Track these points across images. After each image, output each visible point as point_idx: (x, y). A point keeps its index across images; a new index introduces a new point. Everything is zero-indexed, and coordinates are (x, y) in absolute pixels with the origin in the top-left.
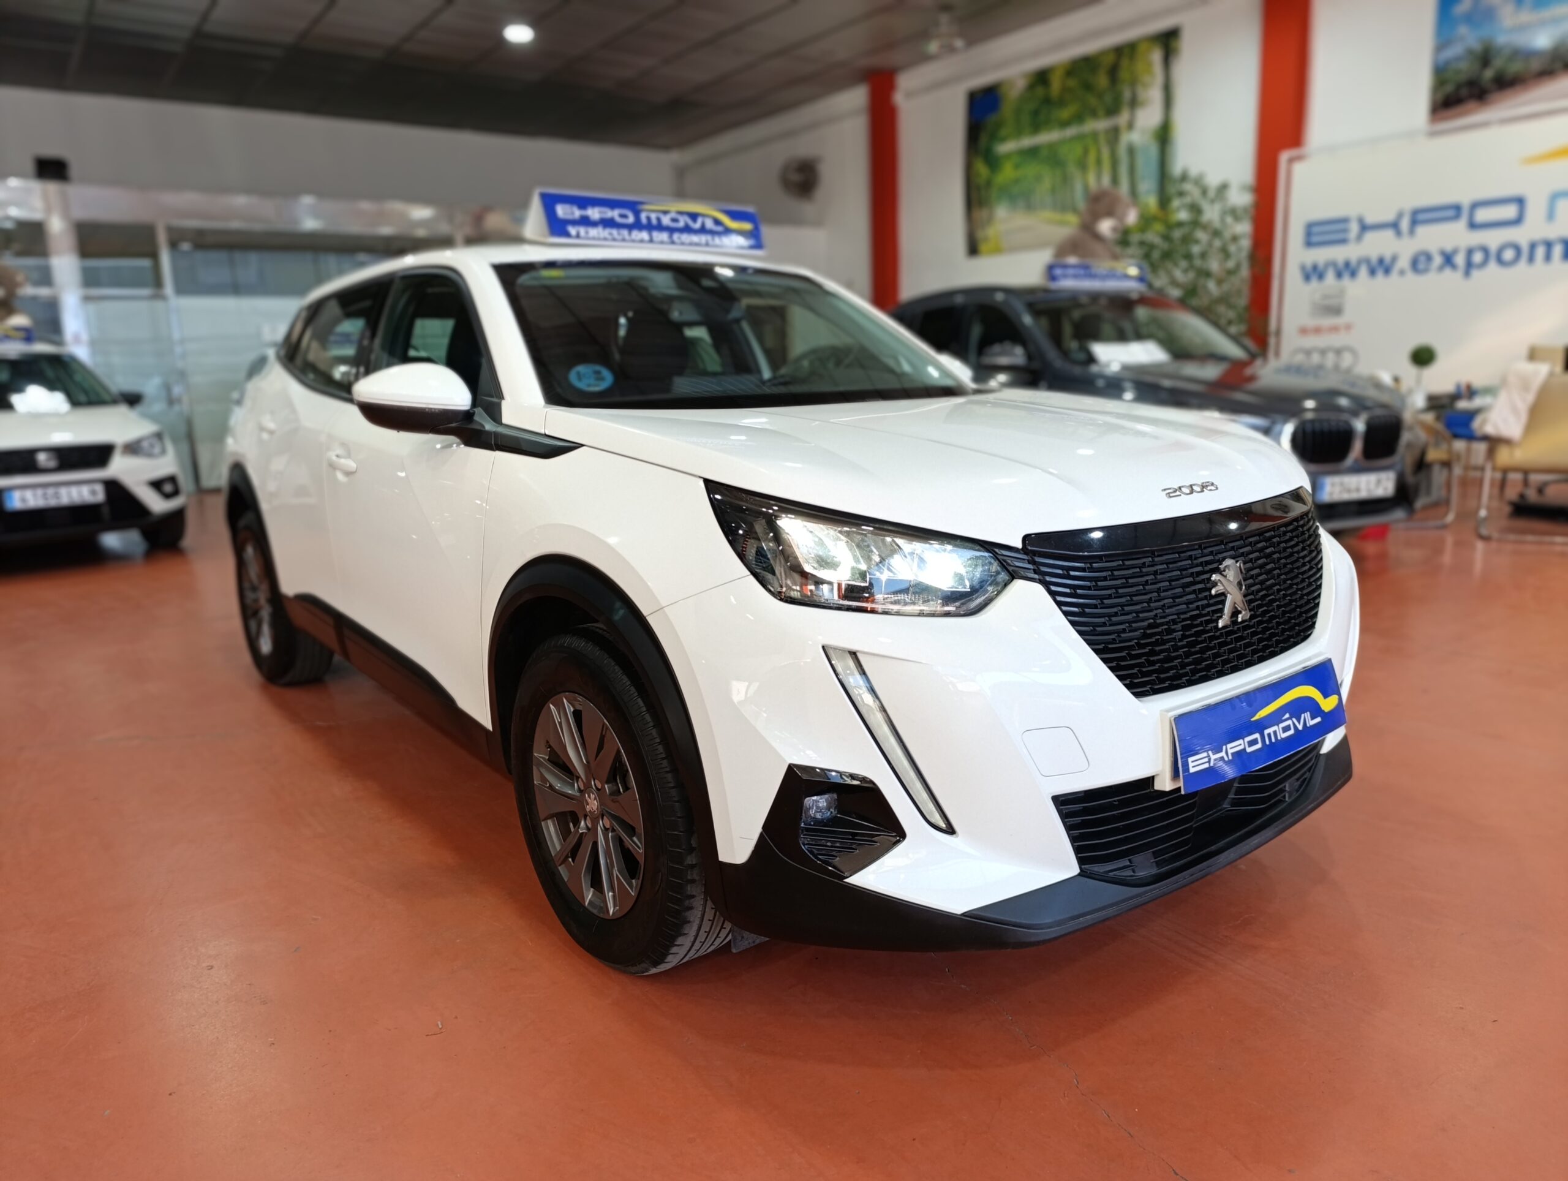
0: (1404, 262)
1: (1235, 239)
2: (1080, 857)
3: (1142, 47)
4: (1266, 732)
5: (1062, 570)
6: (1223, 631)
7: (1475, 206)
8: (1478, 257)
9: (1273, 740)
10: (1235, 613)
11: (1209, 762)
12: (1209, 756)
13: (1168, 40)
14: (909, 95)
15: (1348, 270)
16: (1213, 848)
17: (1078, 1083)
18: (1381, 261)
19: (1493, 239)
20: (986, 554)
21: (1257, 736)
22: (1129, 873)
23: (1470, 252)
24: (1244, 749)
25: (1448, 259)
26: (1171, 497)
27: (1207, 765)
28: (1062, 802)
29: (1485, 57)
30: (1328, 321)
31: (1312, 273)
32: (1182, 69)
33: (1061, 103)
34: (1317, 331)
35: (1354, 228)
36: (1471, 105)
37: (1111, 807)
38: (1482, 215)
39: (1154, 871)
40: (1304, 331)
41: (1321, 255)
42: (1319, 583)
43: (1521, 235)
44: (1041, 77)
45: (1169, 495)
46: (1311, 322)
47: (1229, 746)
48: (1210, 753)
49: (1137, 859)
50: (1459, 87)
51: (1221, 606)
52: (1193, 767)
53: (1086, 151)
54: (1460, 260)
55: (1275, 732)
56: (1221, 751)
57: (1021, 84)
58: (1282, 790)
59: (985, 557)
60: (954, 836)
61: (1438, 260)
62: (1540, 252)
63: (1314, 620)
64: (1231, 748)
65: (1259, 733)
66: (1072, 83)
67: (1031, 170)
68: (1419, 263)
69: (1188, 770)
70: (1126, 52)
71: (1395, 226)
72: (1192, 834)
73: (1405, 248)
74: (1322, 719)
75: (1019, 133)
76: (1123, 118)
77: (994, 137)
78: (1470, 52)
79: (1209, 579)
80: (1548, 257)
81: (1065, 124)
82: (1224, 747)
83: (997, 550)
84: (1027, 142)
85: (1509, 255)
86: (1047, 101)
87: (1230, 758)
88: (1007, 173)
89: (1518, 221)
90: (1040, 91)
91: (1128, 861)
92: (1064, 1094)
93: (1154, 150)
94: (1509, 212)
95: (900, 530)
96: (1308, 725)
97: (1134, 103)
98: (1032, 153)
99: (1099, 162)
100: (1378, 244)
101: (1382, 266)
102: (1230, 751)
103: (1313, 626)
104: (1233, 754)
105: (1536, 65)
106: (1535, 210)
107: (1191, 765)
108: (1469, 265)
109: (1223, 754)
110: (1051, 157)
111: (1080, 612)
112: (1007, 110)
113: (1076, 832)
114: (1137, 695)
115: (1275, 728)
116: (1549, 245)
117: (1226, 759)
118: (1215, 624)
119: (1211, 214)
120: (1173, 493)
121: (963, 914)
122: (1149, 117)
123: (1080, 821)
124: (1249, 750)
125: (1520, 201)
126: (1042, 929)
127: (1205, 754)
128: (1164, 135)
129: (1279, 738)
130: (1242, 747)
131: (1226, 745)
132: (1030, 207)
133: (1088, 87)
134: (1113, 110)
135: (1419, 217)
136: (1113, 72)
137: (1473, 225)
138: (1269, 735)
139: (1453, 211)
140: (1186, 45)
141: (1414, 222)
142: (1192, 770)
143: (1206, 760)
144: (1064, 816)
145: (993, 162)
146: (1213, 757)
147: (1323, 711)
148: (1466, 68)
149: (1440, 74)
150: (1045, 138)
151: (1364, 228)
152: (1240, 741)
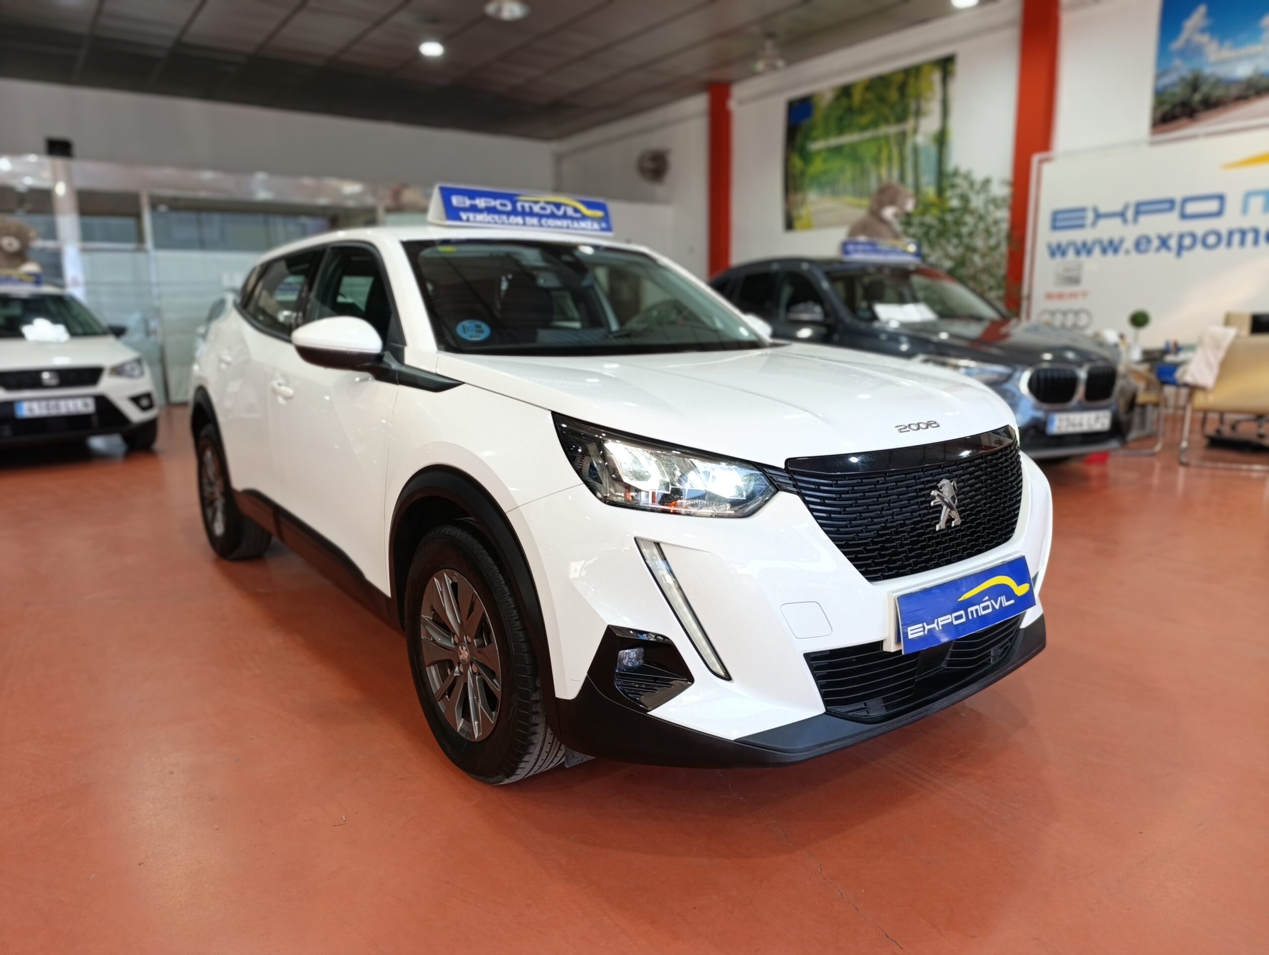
0: (1129, 244)
1: (996, 222)
2: (825, 700)
3: (926, 70)
4: (970, 610)
5: (815, 485)
6: (940, 533)
7: (1186, 200)
8: (1187, 241)
9: (975, 616)
10: (950, 520)
11: (924, 631)
12: (924, 627)
13: (946, 64)
14: (741, 102)
15: (1085, 249)
16: (931, 697)
17: (821, 870)
18: (1111, 242)
19: (1200, 227)
20: (758, 472)
21: (962, 612)
22: (864, 713)
23: (1181, 237)
24: (952, 622)
25: (1164, 243)
26: (901, 432)
27: (922, 634)
28: (812, 658)
29: (1195, 84)
30: (1068, 289)
31: (1057, 251)
32: (957, 87)
33: (861, 111)
34: (1060, 296)
35: (1090, 216)
36: (1184, 121)
37: (850, 663)
38: (1191, 208)
39: (884, 712)
40: (1049, 296)
41: (1064, 237)
42: (1018, 499)
43: (1222, 225)
44: (846, 91)
45: (900, 431)
46: (1056, 290)
47: (940, 619)
48: (925, 624)
49: (871, 703)
50: (1174, 107)
51: (938, 515)
52: (911, 634)
53: (880, 151)
54: (1173, 243)
55: (977, 610)
56: (934, 623)
57: (829, 96)
58: (988, 655)
59: (757, 474)
60: (731, 681)
61: (1156, 243)
62: (1236, 238)
63: (1014, 527)
64: (941, 621)
65: (964, 610)
66: (870, 96)
67: (836, 163)
68: (1142, 244)
69: (907, 636)
70: (912, 73)
71: (1122, 215)
72: (914, 685)
73: (1129, 233)
74: (1015, 601)
75: (827, 135)
76: (909, 125)
77: (808, 137)
78: (1183, 80)
79: (929, 494)
80: (1242, 243)
81: (863, 128)
82: (936, 620)
83: (766, 470)
84: (834, 141)
85: (1212, 240)
86: (850, 110)
87: (941, 628)
88: (817, 166)
89: (1219, 213)
90: (844, 102)
91: (863, 704)
92: (810, 878)
93: (933, 150)
94: (1213, 206)
95: (694, 453)
96: (1003, 606)
97: (918, 113)
98: (837, 150)
99: (890, 159)
100: (1109, 229)
101: (1112, 247)
102: (940, 624)
103: (1013, 530)
104: (942, 625)
105: (1234, 91)
106: (1233, 205)
107: (910, 633)
108: (1180, 248)
109: (935, 625)
110: (852, 154)
111: (828, 517)
112: (818, 115)
113: (823, 681)
114: (870, 580)
115: (977, 607)
116: (1243, 233)
117: (937, 629)
118: (933, 528)
119: (977, 202)
120: (903, 429)
121: (735, 740)
122: (930, 124)
123: (826, 673)
124: (955, 623)
125: (1221, 198)
126: (795, 753)
127: (921, 625)
128: (941, 139)
129: (980, 615)
130: (950, 620)
131: (937, 618)
132: (835, 193)
133: (882, 99)
134: (901, 119)
135: (1142, 208)
136: (902, 88)
137: (1184, 216)
138: (972, 612)
139: (1168, 205)
140: (960, 68)
141: (1138, 213)
142: (910, 637)
143: (922, 629)
144: (813, 669)
145: (806, 157)
146: (927, 627)
147: (1017, 595)
148: (1179, 92)
149: (1160, 96)
150: (848, 139)
151: (1098, 216)
152: (949, 616)
